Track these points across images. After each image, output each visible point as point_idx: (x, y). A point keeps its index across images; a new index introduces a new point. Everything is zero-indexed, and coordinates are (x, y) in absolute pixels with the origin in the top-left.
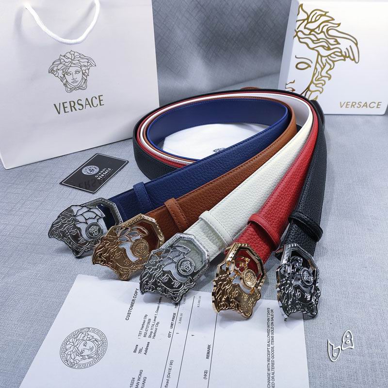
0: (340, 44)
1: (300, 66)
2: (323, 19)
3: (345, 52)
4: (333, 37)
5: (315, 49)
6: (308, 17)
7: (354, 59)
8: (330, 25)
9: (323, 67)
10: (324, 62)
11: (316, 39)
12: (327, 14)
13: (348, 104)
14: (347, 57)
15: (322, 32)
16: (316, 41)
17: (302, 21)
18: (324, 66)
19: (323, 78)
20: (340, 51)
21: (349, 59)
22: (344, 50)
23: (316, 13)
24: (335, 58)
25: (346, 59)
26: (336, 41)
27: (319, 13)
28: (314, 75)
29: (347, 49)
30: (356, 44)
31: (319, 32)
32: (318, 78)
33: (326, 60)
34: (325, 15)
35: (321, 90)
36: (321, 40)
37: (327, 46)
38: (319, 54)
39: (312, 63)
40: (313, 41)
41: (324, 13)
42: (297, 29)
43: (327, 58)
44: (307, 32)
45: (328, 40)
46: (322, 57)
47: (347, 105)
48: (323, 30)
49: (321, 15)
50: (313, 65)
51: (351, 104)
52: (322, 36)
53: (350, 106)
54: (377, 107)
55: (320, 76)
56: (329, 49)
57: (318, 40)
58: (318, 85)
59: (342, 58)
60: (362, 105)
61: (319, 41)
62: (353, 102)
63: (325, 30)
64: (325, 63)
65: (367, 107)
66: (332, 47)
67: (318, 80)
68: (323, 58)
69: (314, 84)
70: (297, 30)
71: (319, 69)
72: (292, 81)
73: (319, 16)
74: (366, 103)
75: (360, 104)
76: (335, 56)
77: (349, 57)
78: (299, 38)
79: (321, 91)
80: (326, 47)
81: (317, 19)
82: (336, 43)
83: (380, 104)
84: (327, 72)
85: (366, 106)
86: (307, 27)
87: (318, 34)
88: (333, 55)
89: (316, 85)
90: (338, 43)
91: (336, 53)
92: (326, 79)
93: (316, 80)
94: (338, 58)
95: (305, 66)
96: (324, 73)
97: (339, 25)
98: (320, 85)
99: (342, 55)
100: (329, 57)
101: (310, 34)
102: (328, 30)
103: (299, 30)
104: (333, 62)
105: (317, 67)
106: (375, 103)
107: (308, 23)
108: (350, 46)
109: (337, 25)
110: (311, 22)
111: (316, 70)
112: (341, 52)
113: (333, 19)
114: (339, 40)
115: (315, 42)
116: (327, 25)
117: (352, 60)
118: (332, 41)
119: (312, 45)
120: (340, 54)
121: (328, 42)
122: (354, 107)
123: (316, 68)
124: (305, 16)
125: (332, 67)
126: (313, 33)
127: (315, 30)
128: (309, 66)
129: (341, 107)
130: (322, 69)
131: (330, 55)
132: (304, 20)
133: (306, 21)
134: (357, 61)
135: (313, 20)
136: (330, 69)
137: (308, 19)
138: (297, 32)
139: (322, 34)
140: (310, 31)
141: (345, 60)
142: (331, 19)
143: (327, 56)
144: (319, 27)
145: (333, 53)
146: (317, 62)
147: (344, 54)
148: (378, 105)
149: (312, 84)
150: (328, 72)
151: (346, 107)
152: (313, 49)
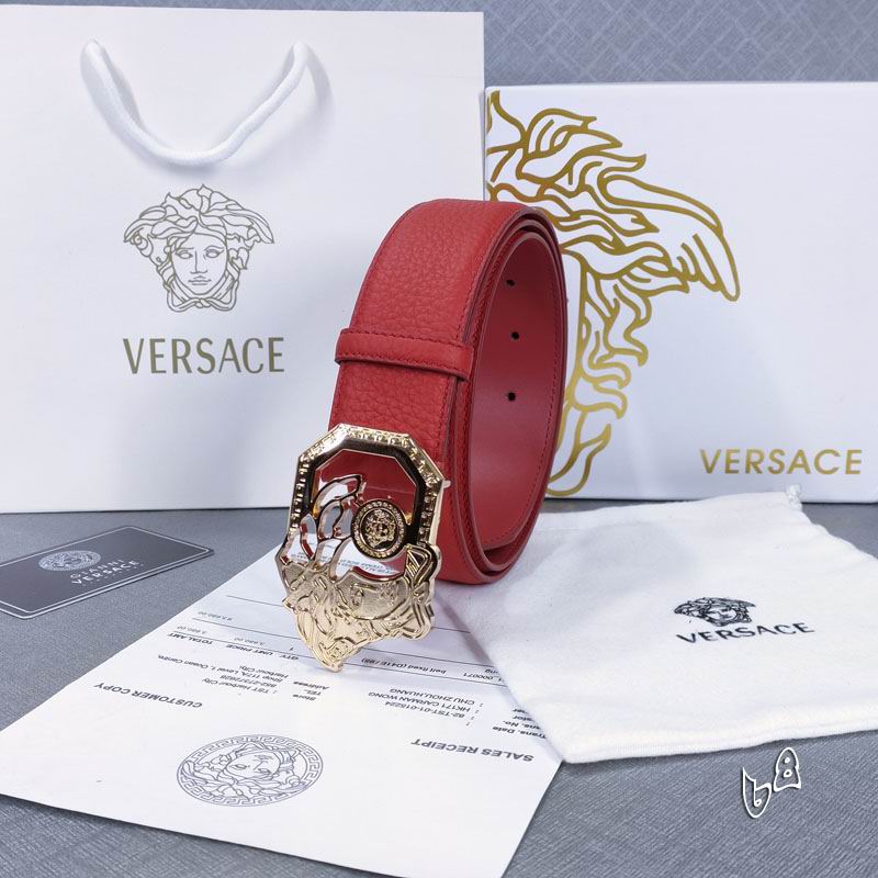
0: (655, 230)
2: (580, 142)
3: (680, 259)
6: (526, 136)
7: (718, 286)
8: (608, 163)
9: (608, 315)
10: (610, 295)
12: (591, 126)
13: (734, 456)
14: (694, 279)
15: (583, 187)
18: (615, 312)
19: (617, 358)
20: (660, 254)
21: (698, 284)
22: (675, 252)
23: (551, 122)
24: (648, 281)
25: (689, 283)
26: (640, 219)
27: (560, 121)
29: (684, 246)
30: (718, 230)
32: (597, 357)
33: (616, 287)
34: (583, 130)
35: (617, 401)
36: (584, 218)
37: (610, 238)
41: (579, 123)
42: (493, 179)
43: (617, 281)
45: (613, 217)
46: (598, 277)
47: (729, 462)
48: (587, 183)
49: (571, 130)
51: (742, 457)
52: (583, 202)
53: (741, 466)
54: (849, 471)
55: (603, 351)
56: (618, 249)
57: (575, 215)
58: (602, 385)
59: (674, 281)
60: (788, 462)
62: (750, 452)
63: (592, 179)
64: (615, 300)
65: (808, 471)
66: (628, 241)
67: (601, 364)
68: (603, 283)
70: (494, 185)
71: (597, 324)
74: (801, 453)
77: (699, 276)
79: (620, 407)
80: (606, 241)
81: (559, 141)
82: (642, 227)
83: (855, 457)
84: (627, 334)
85: (805, 465)
87: (570, 195)
88: (637, 271)
89: (595, 381)
90: (651, 228)
91: (646, 264)
92: (631, 361)
93: (591, 366)
94: (657, 283)
96: (616, 338)
98: (613, 385)
99: (672, 272)
100: (625, 278)
101: (540, 196)
102: (602, 183)
104: (645, 295)
105: (587, 315)
106: (837, 454)
107: (527, 158)
108: (696, 238)
109: (634, 164)
110: (538, 154)
111: (584, 327)
112: (666, 260)
113: (617, 144)
114: (651, 215)
115: (562, 224)
116: (599, 164)
118: (624, 221)
120: (662, 268)
122: (759, 471)
125: (643, 315)
126: (549, 192)
129: (709, 470)
130: (609, 323)
131: (627, 271)
132: (511, 149)
133: (519, 153)
134: (733, 294)
135: (545, 146)
137: (524, 143)
139: (585, 195)
140: (539, 186)
141: (684, 288)
142: (608, 142)
143: (618, 275)
144: (568, 169)
145: (639, 263)
147: (677, 265)
148: (849, 462)
149: (581, 380)
151: (728, 471)
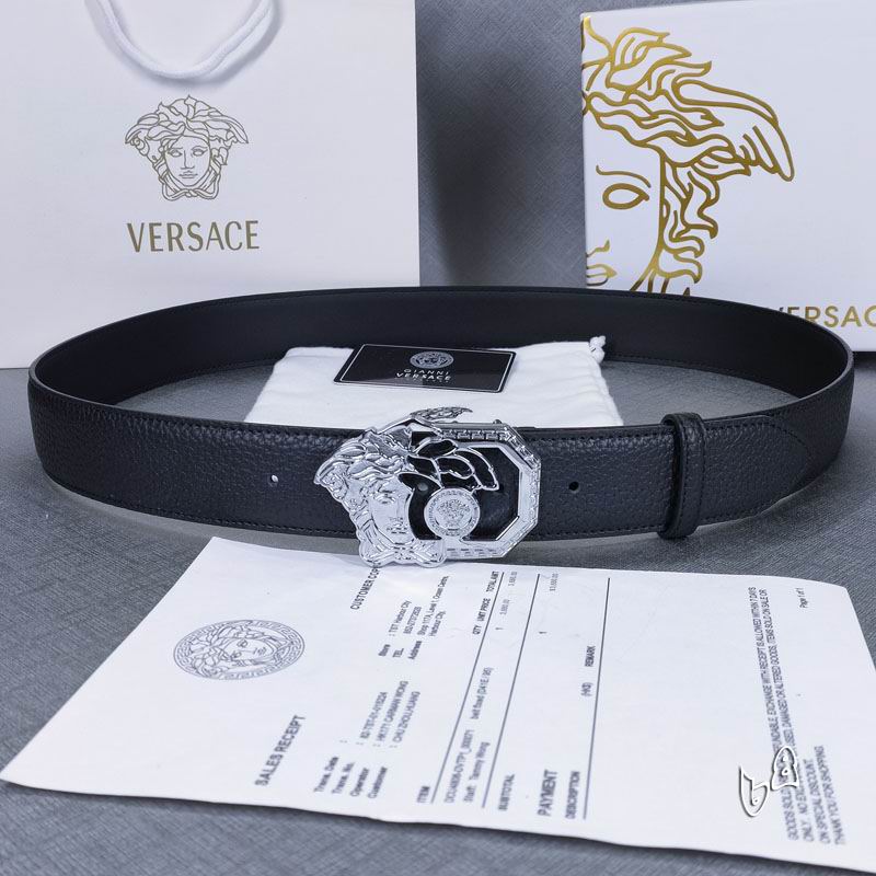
1: (615, 197)
4: (697, 105)
5: (649, 143)
11: (647, 115)
16: (648, 119)
17: (597, 66)
28: (663, 222)
31: (651, 93)
38: (664, 158)
39: (649, 186)
40: (638, 121)
44: (617, 96)
50: (654, 193)
61: (657, 120)
69: (669, 250)
72: (603, 246)
73: (643, 48)
75: (831, 312)
76: (715, 163)
78: (598, 116)
86: (612, 80)
95: (632, 196)
97: (707, 67)
103: (591, 91)
117: (771, 171)
119: (639, 134)
121: (683, 123)
123: (663, 202)
124: (603, 53)
127: (639, 89)
128: (643, 196)
136: (709, 202)
138: (589, 99)
146: (664, 183)
150: (706, 212)
152: (643, 144)
